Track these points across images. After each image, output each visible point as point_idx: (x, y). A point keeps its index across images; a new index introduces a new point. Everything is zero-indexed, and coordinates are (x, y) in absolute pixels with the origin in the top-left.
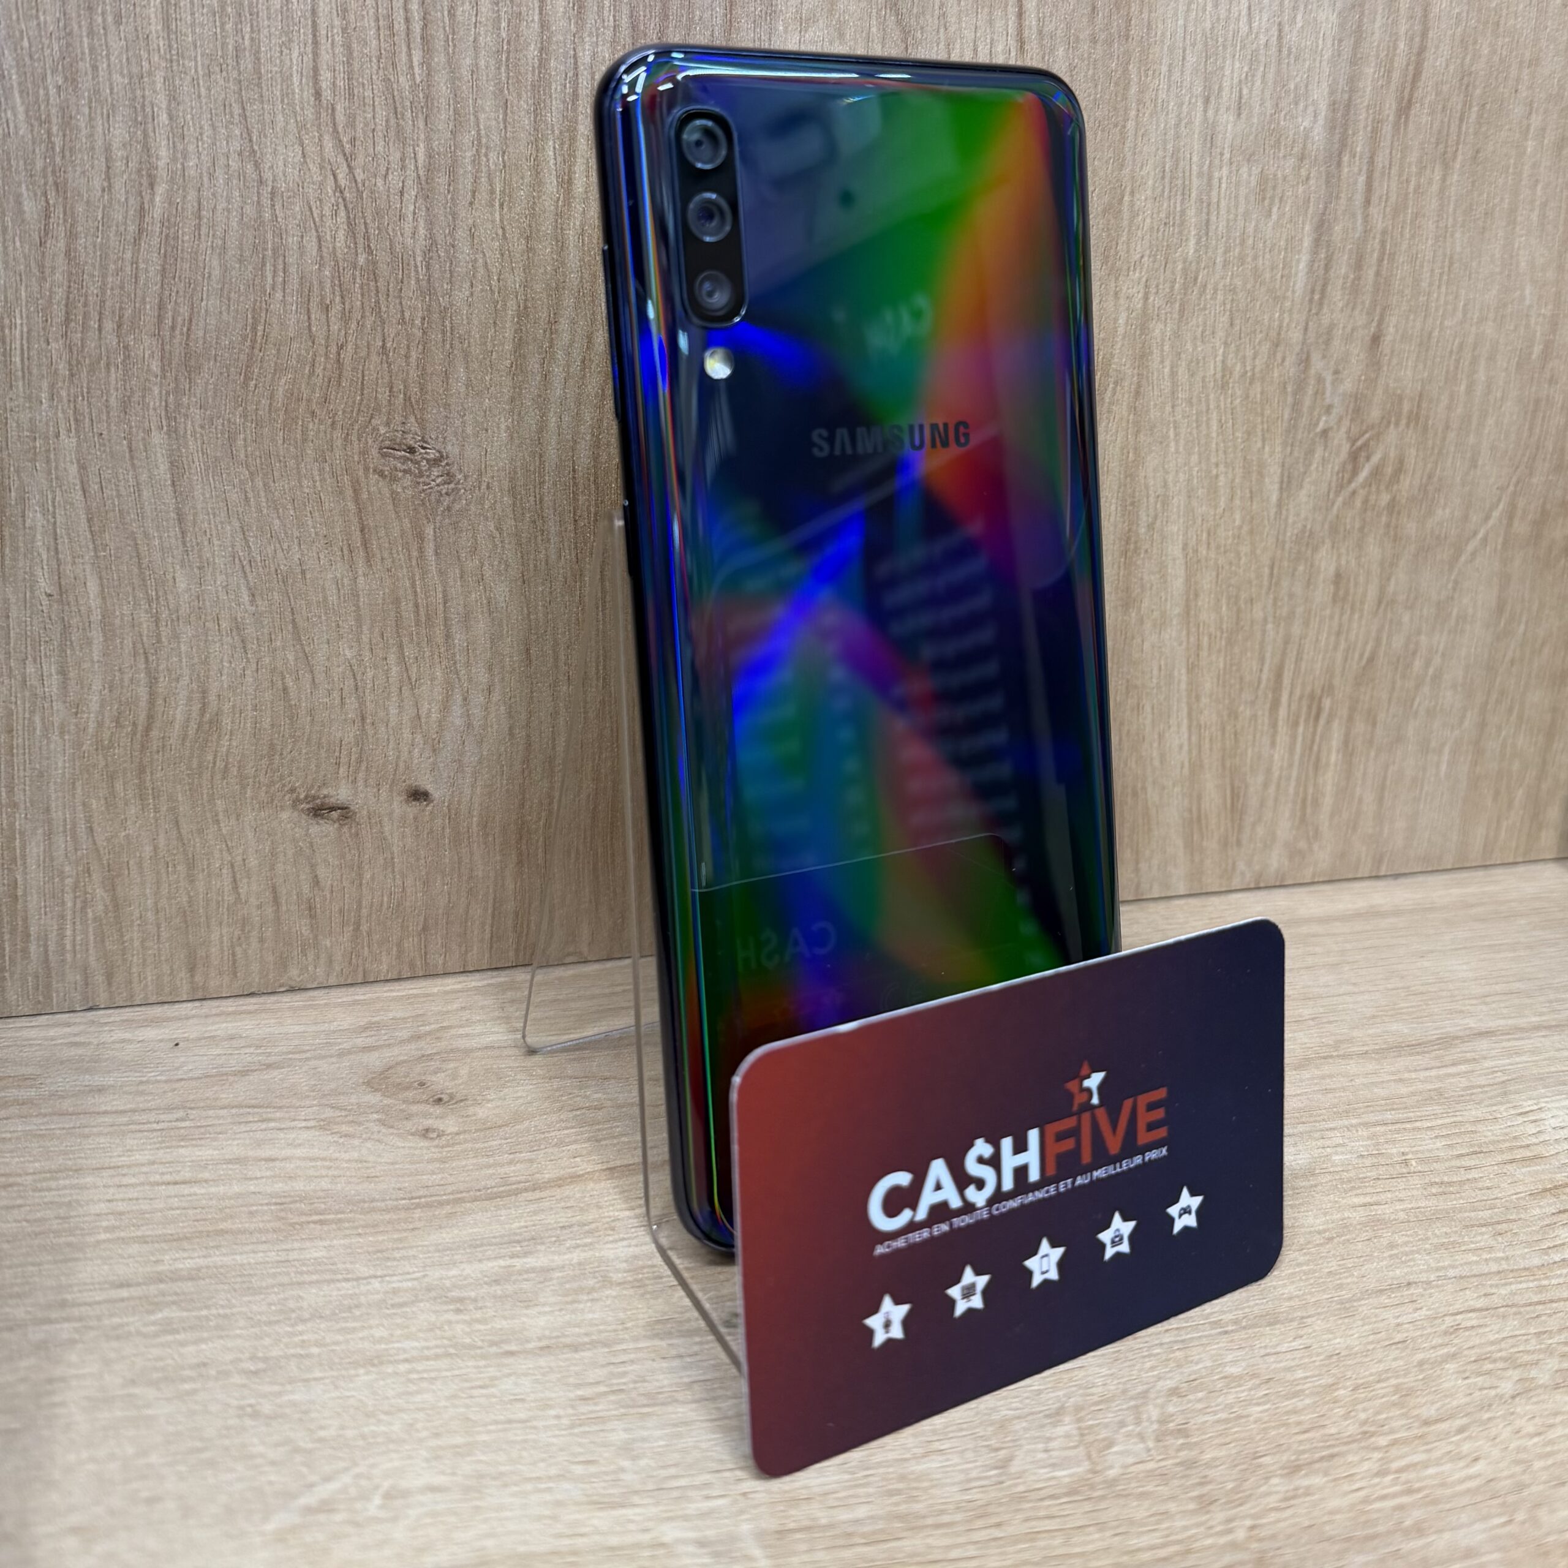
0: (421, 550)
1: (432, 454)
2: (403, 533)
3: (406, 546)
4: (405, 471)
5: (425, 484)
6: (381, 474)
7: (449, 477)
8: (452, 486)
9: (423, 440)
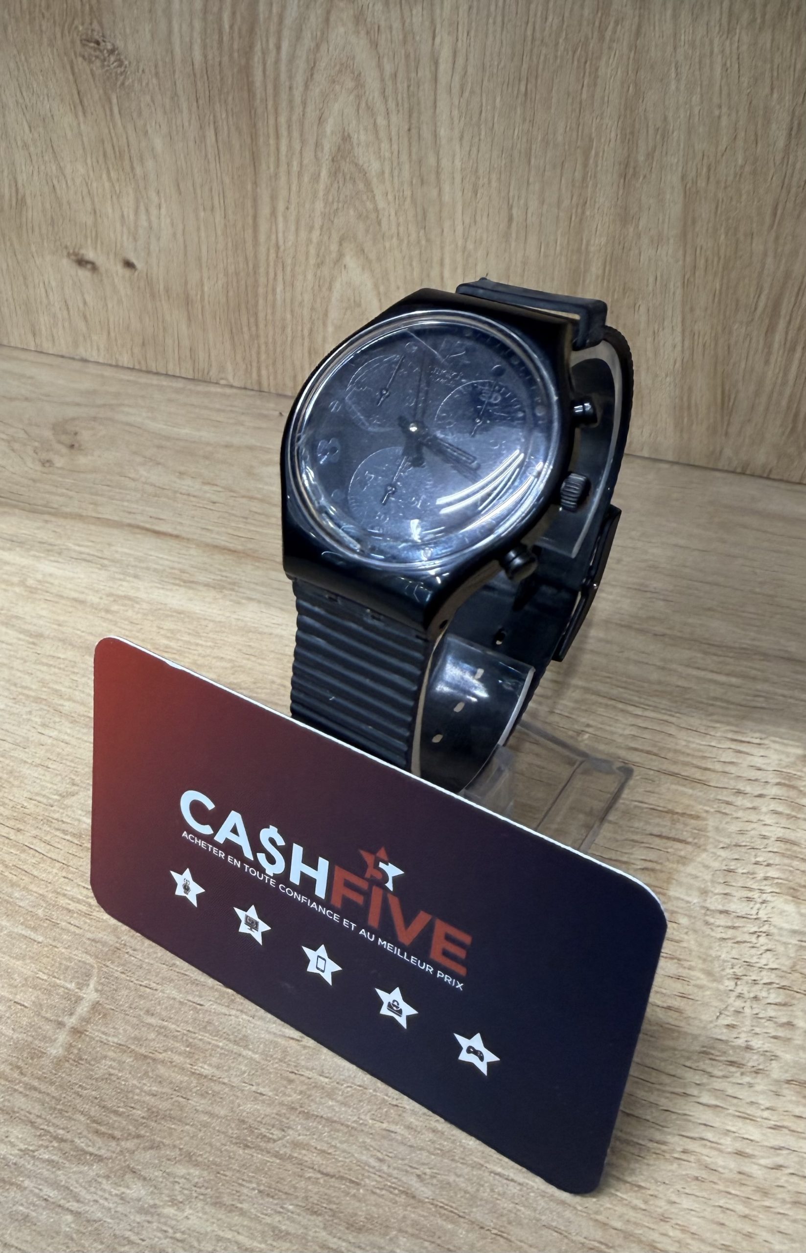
0: (111, 110)
1: (109, 47)
2: (100, 98)
3: (103, 107)
4: (97, 57)
5: (109, 66)
6: (83, 57)
7: (121, 63)
8: (122, 69)
9: (103, 36)
